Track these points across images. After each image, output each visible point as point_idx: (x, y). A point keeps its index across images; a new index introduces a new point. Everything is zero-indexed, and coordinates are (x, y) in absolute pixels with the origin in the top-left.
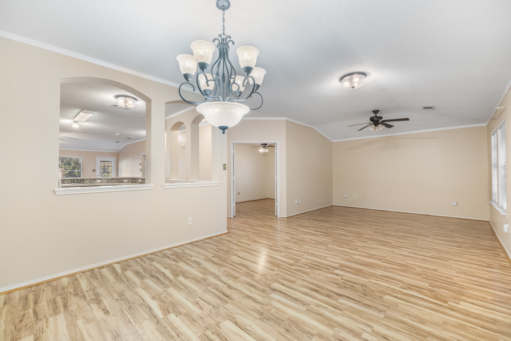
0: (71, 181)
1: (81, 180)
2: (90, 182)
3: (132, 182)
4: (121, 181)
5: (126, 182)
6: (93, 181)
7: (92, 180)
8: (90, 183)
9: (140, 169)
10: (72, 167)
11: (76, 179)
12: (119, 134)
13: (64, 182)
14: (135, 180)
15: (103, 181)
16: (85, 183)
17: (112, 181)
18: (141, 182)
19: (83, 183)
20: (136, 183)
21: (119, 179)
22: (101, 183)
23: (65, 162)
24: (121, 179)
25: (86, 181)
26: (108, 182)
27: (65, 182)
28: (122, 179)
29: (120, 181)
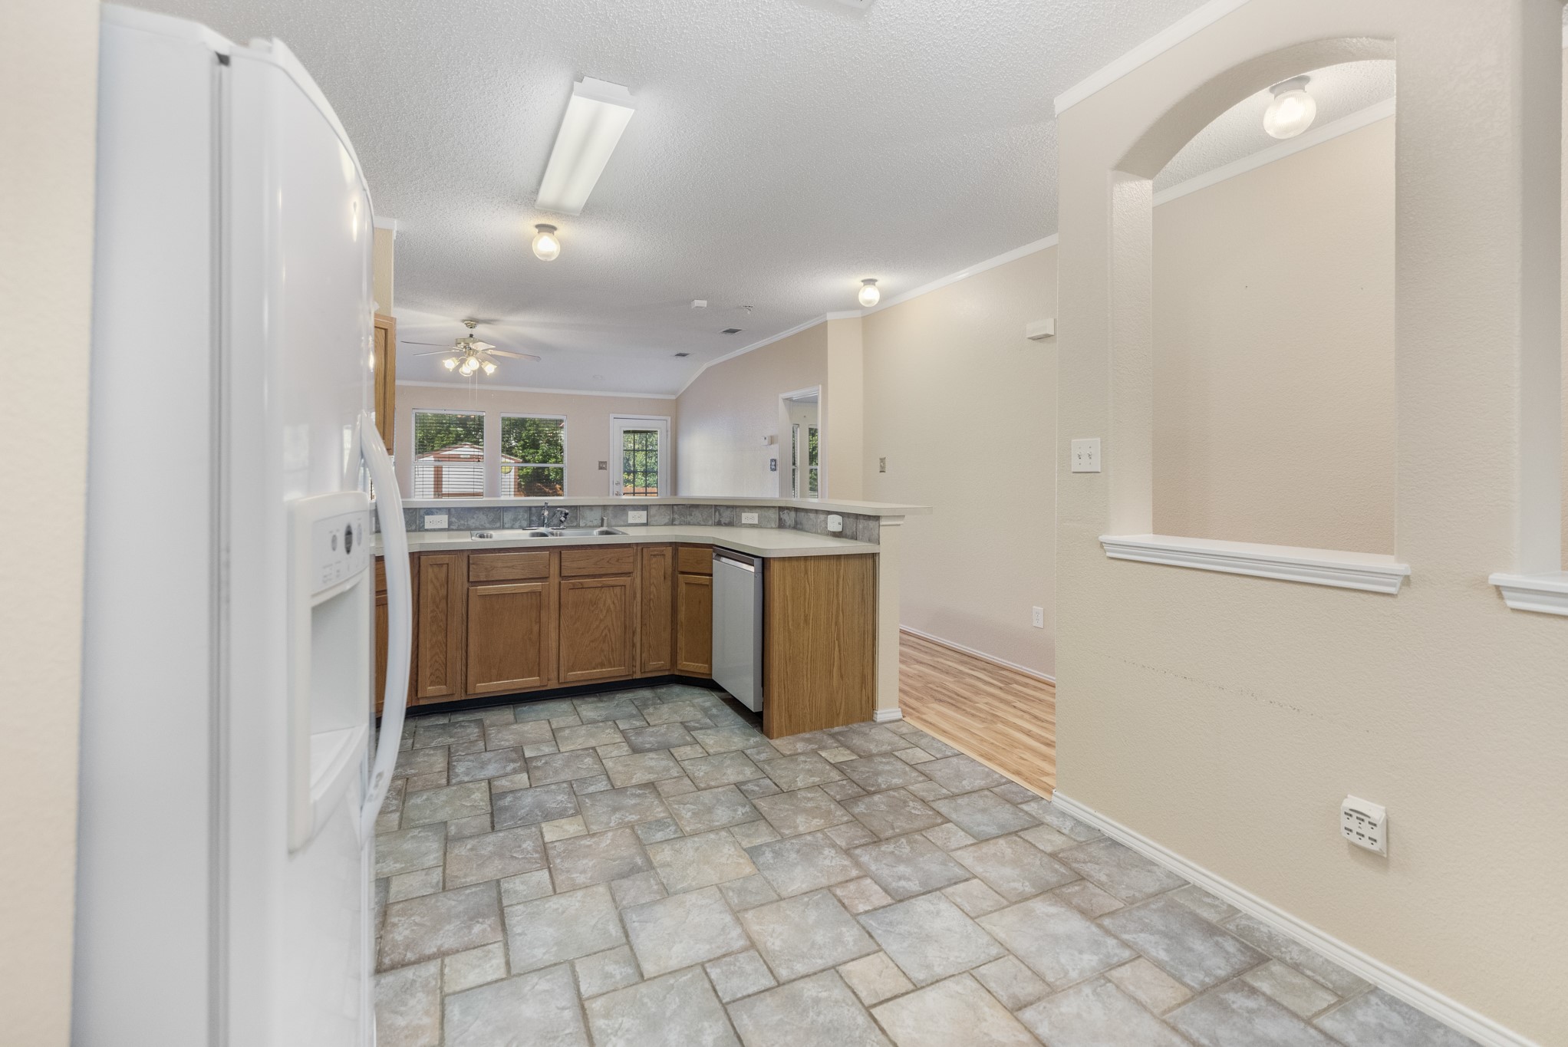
0: (526, 516)
1: (566, 514)
2: (602, 520)
3: (781, 525)
4: (727, 521)
5: (752, 526)
6: (615, 517)
7: (610, 511)
8: (602, 526)
9: (772, 460)
10: (541, 455)
11: (549, 508)
12: (704, 303)
13: (499, 519)
14: (793, 514)
15: (655, 516)
16: (582, 524)
17: (689, 518)
18: (839, 529)
19: (575, 524)
20: (802, 530)
21: (722, 510)
22: (646, 524)
23: (523, 440)
24: (728, 507)
25: (588, 513)
26: (673, 520)
27: (506, 520)
28: (733, 507)
29: (726, 515)
